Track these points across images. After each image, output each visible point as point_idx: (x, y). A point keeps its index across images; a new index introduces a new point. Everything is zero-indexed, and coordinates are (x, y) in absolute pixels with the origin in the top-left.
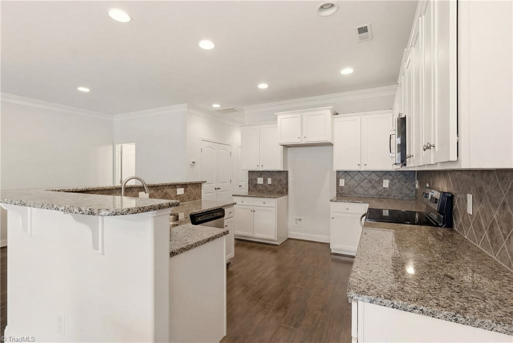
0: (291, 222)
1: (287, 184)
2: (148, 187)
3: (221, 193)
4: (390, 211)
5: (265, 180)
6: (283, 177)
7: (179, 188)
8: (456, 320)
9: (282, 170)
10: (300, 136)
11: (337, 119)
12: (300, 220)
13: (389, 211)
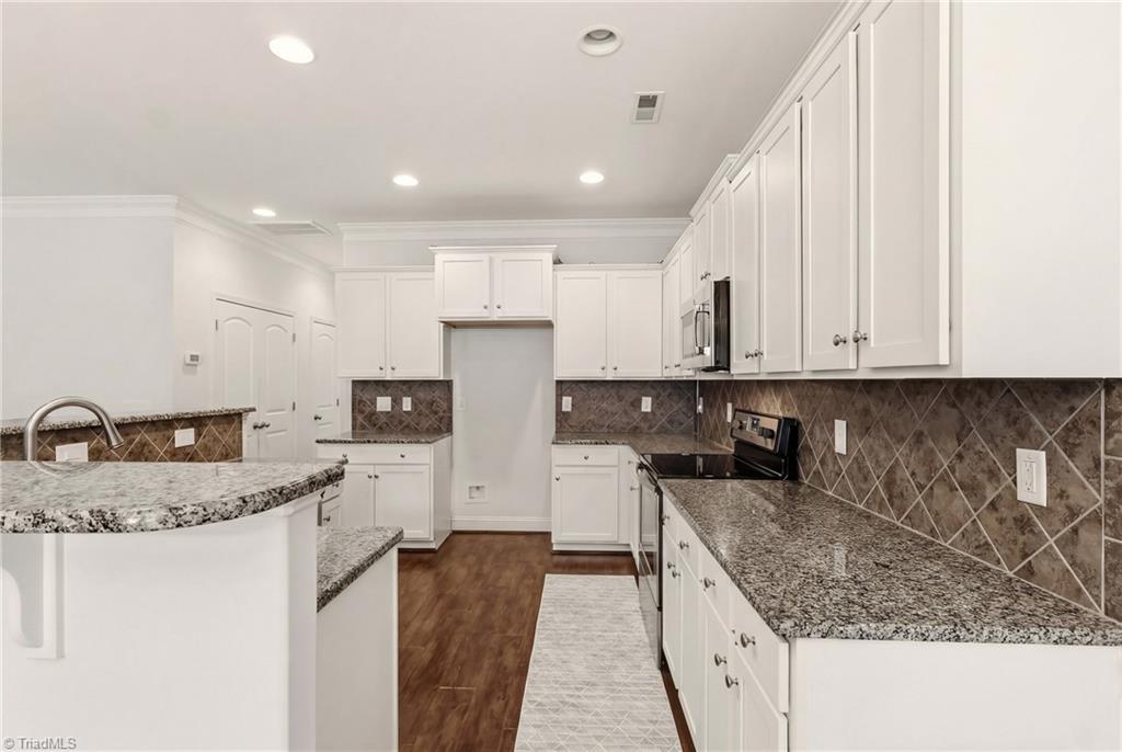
0: (459, 496)
1: (450, 409)
2: (117, 426)
3: (270, 436)
4: (653, 456)
5: (396, 402)
6: (438, 393)
7: (182, 428)
8: (958, 639)
9: (441, 378)
10: (487, 303)
11: (564, 272)
12: (478, 488)
13: (652, 458)
